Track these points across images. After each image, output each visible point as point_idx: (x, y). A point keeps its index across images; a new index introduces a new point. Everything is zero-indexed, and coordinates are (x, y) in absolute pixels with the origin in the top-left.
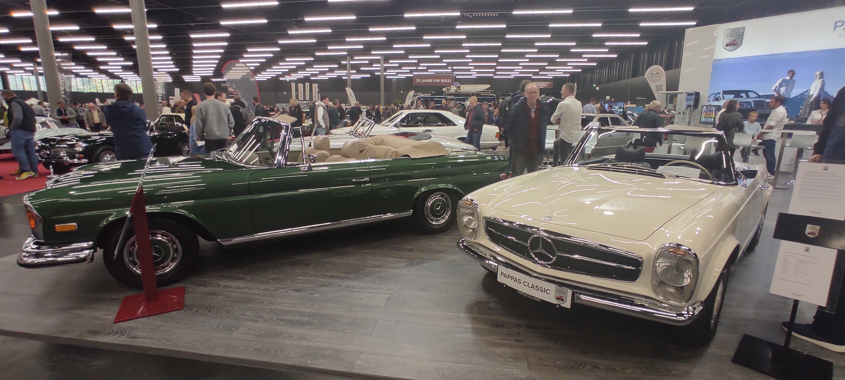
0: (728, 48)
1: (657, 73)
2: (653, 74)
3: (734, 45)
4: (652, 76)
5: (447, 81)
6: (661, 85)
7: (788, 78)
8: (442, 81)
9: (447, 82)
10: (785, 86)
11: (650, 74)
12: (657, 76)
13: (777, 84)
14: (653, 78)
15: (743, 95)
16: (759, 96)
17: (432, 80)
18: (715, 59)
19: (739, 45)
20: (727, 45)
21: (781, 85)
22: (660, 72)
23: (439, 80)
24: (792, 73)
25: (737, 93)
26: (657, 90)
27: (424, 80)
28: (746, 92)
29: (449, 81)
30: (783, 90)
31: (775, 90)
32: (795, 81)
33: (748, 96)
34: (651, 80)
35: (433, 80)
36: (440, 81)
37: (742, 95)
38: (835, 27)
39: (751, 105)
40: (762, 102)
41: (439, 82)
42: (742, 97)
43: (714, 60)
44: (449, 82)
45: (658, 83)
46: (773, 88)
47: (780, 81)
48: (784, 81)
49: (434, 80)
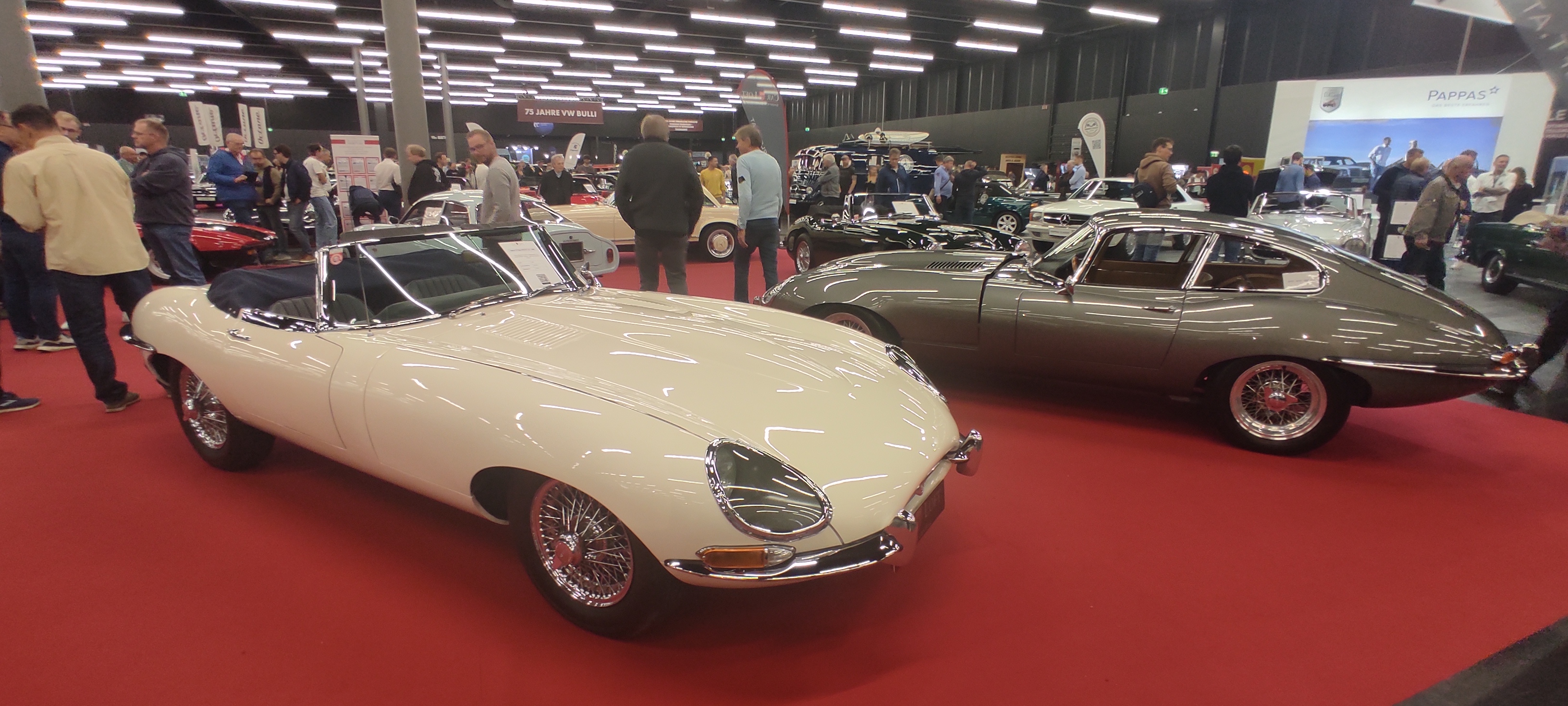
0: (1326, 108)
1: (1094, 124)
2: (1088, 125)
3: (1332, 105)
4: (1088, 127)
5: (590, 114)
6: (1100, 140)
7: (1384, 146)
8: (579, 114)
9: (589, 116)
10: (1381, 154)
11: (1085, 125)
12: (1094, 128)
13: (1373, 151)
14: (1088, 130)
15: (1340, 162)
16: (1355, 164)
17: (558, 111)
18: (1311, 119)
19: (1337, 105)
20: (1324, 105)
21: (1376, 153)
22: (1098, 123)
23: (574, 111)
24: (1388, 140)
25: (1333, 160)
26: (1094, 148)
27: (542, 110)
28: (1343, 159)
29: (594, 114)
30: (1378, 158)
31: (1371, 158)
32: (1390, 149)
33: (1344, 163)
34: (1086, 133)
35: (560, 112)
36: (576, 113)
37: (1338, 161)
38: (1430, 96)
39: (1347, 173)
40: (1357, 170)
41: (573, 115)
42: (1338, 164)
43: (1311, 121)
44: (592, 116)
45: (1095, 138)
46: (1369, 156)
47: (1376, 148)
48: (1380, 149)
49: (562, 111)
